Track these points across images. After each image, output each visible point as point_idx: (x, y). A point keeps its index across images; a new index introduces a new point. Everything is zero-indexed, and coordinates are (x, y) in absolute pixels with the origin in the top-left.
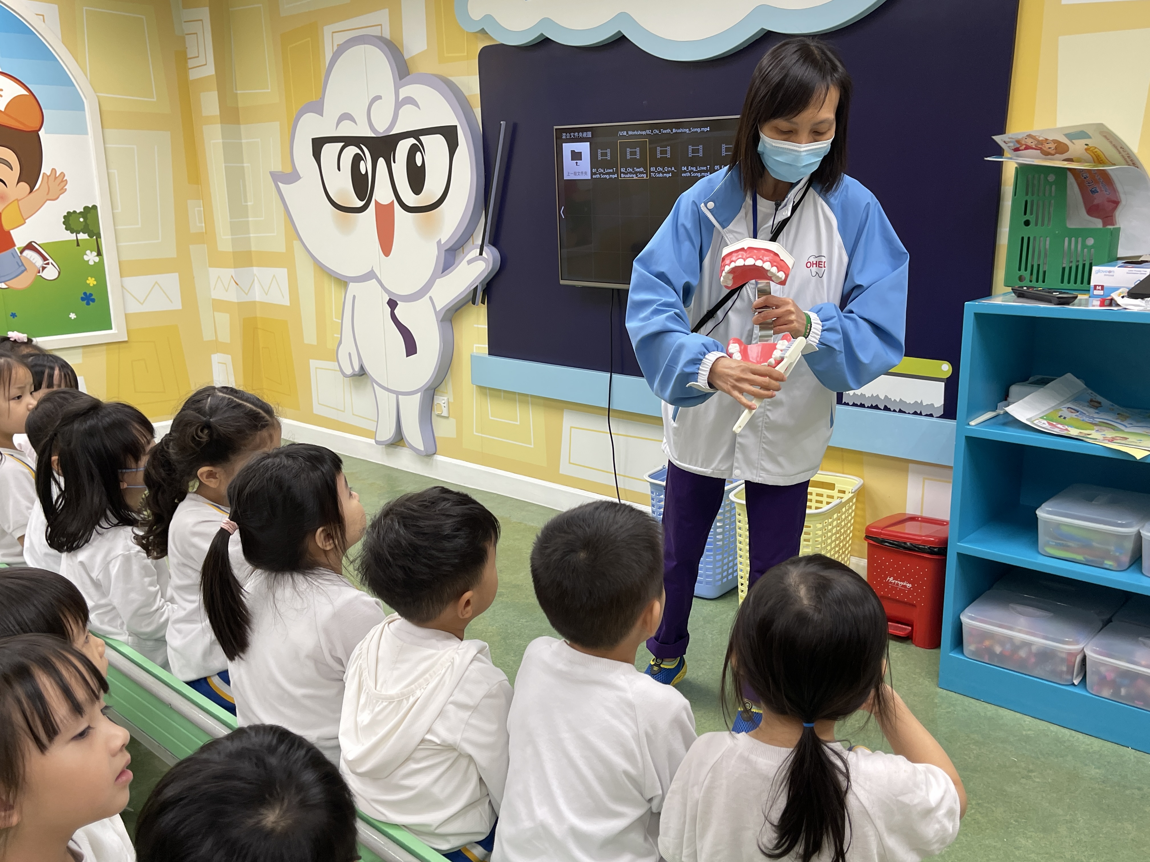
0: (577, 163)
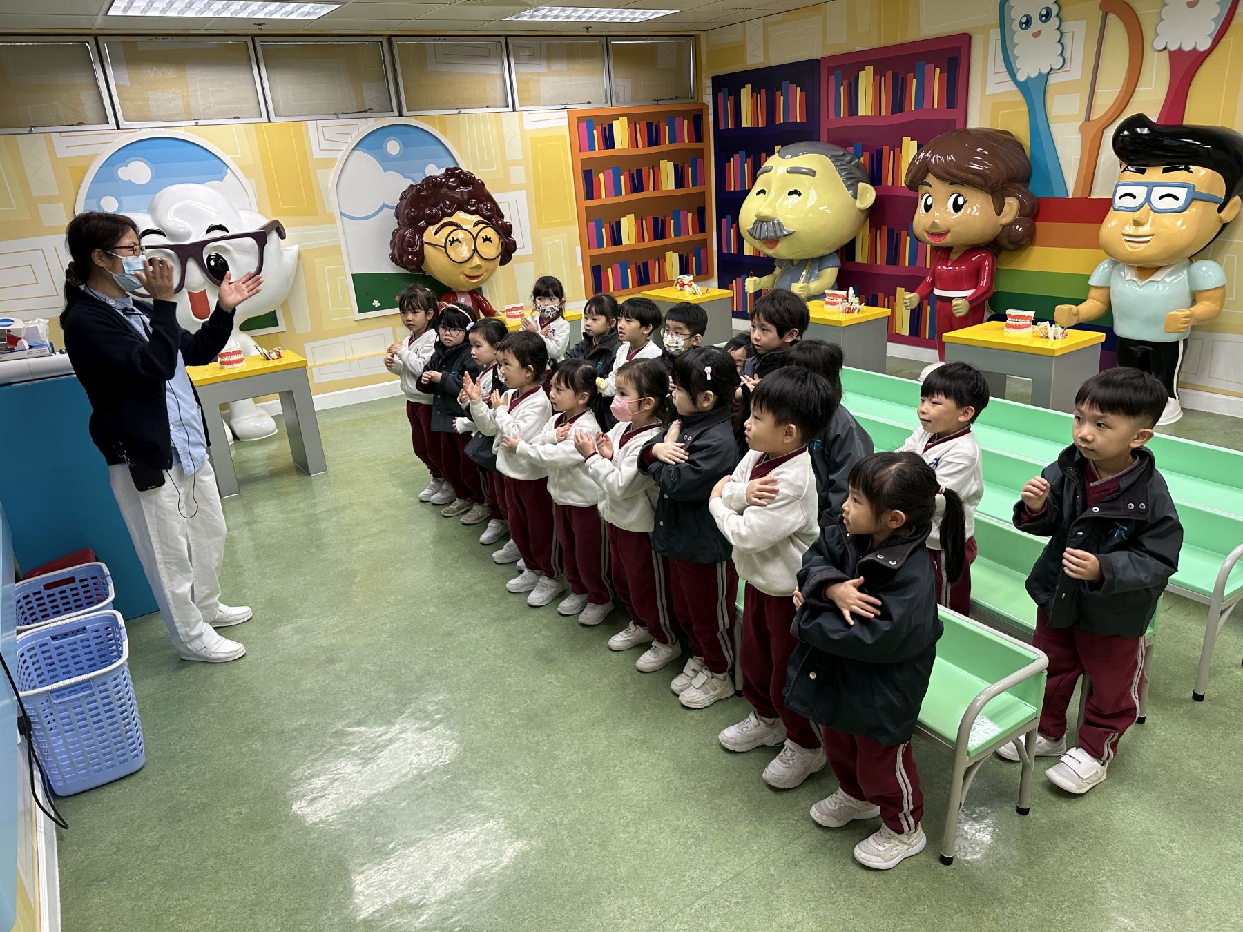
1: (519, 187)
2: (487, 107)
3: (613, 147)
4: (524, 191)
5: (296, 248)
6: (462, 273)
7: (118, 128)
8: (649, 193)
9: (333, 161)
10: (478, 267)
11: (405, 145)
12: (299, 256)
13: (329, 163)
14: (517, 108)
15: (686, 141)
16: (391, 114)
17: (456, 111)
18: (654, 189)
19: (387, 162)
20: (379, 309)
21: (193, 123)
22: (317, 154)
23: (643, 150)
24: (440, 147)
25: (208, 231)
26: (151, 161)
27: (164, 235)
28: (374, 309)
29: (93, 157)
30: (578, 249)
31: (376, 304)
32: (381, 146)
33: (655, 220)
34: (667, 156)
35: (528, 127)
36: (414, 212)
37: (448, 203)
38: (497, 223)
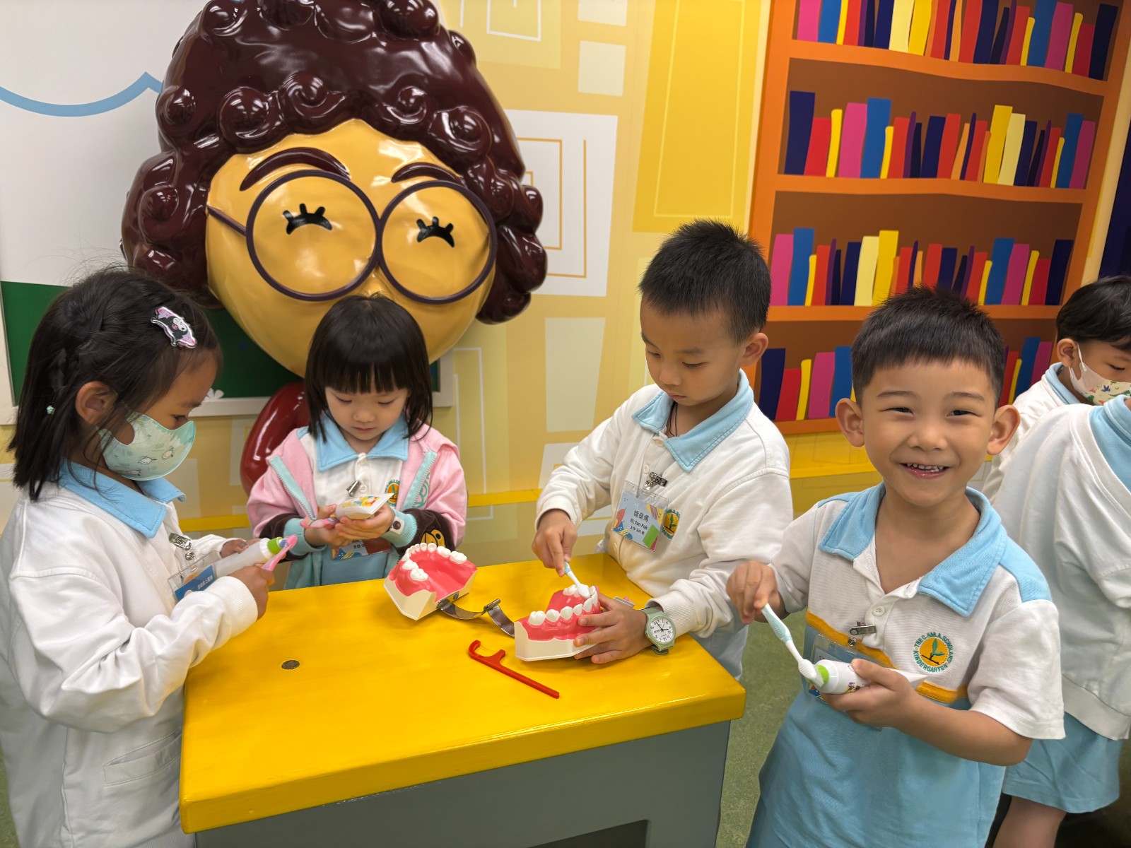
1: (596, 105)
3: (883, 41)
4: (613, 120)
8: (949, 184)
15: (1069, 68)
18: (963, 177)
23: (957, 67)
33: (948, 255)
34: (1016, 96)
36: (186, 100)
37: (317, 83)
38: (487, 184)
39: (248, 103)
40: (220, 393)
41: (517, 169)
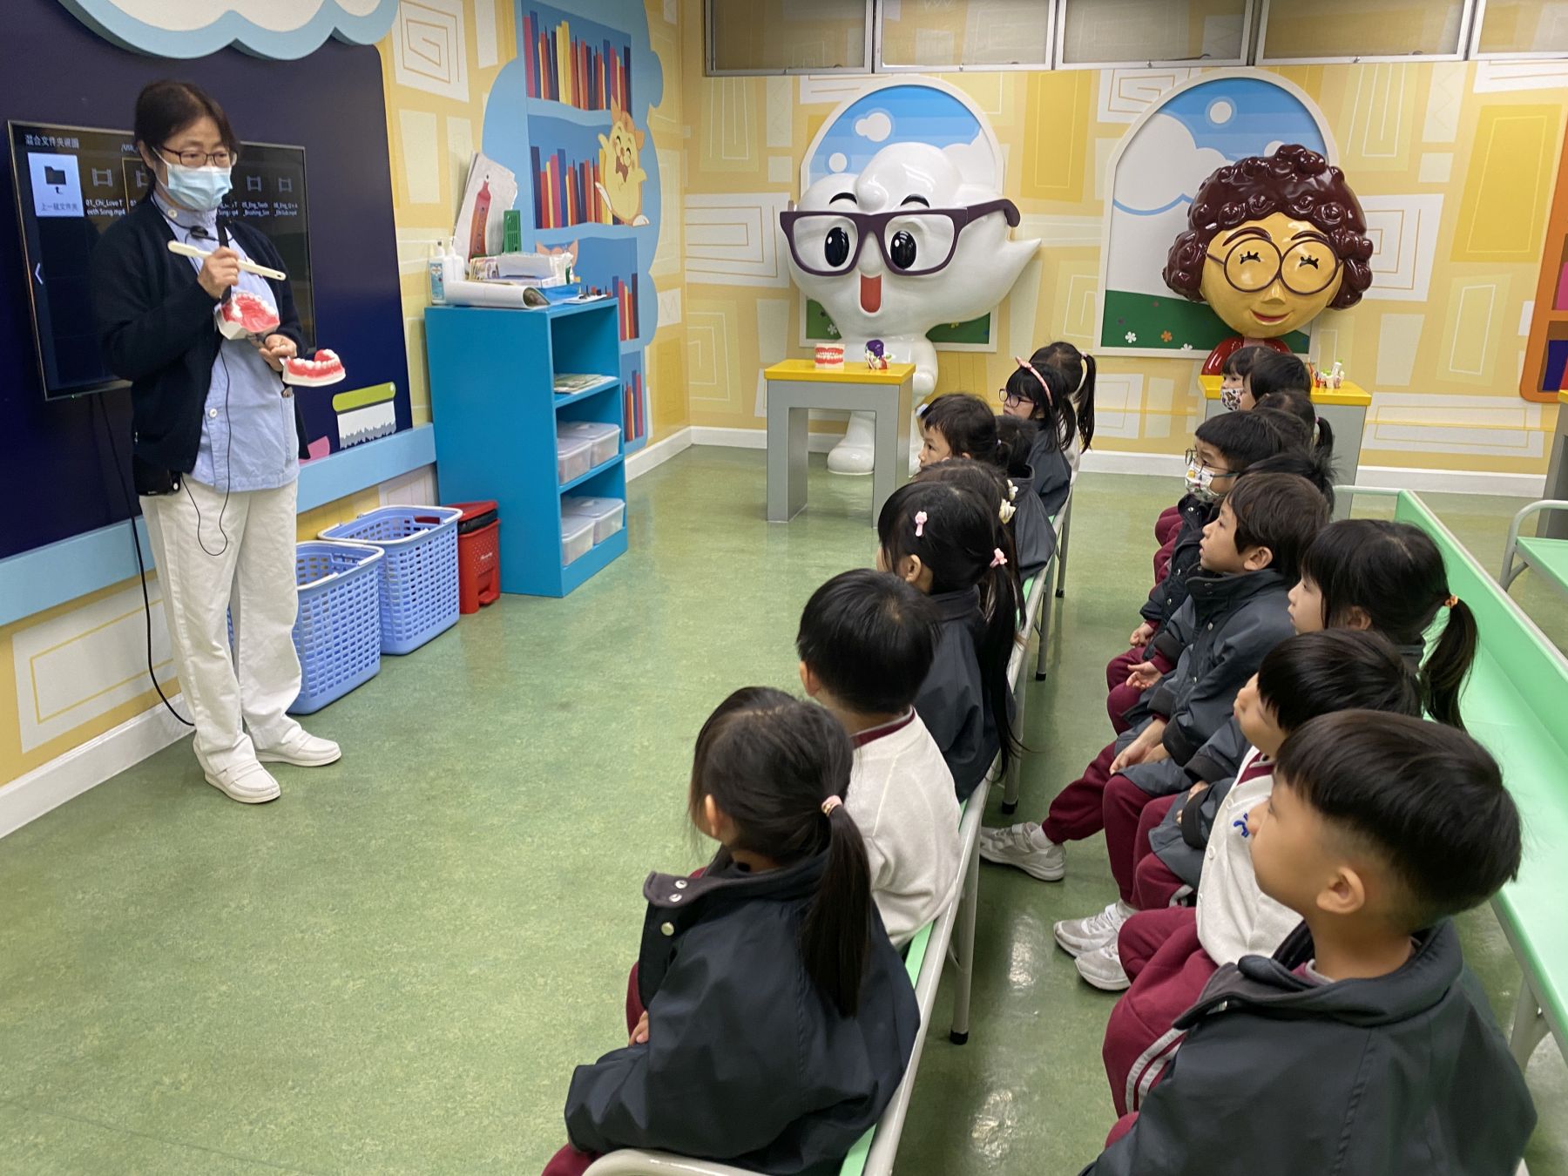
0: (57, 189)
1: (1430, 188)
2: (1414, 54)
4: (1443, 195)
5: (1033, 243)
6: (1248, 307)
7: (873, 72)
9: (1124, 126)
10: (1276, 302)
11: (1241, 109)
12: (1036, 255)
13: (1114, 130)
14: (1472, 56)
16: (1236, 61)
17: (1348, 60)
19: (1204, 134)
20: (1133, 345)
21: (957, 68)
22: (1103, 116)
24: (1300, 115)
25: (904, 202)
26: (895, 114)
27: (855, 201)
28: (1126, 344)
29: (834, 105)
30: (1529, 307)
31: (1131, 337)
32: (1202, 109)
35: (1482, 86)
36: (1205, 209)
37: (1263, 198)
38: (1340, 240)
39: (1231, 209)
40: (1191, 347)
41: (1361, 230)
